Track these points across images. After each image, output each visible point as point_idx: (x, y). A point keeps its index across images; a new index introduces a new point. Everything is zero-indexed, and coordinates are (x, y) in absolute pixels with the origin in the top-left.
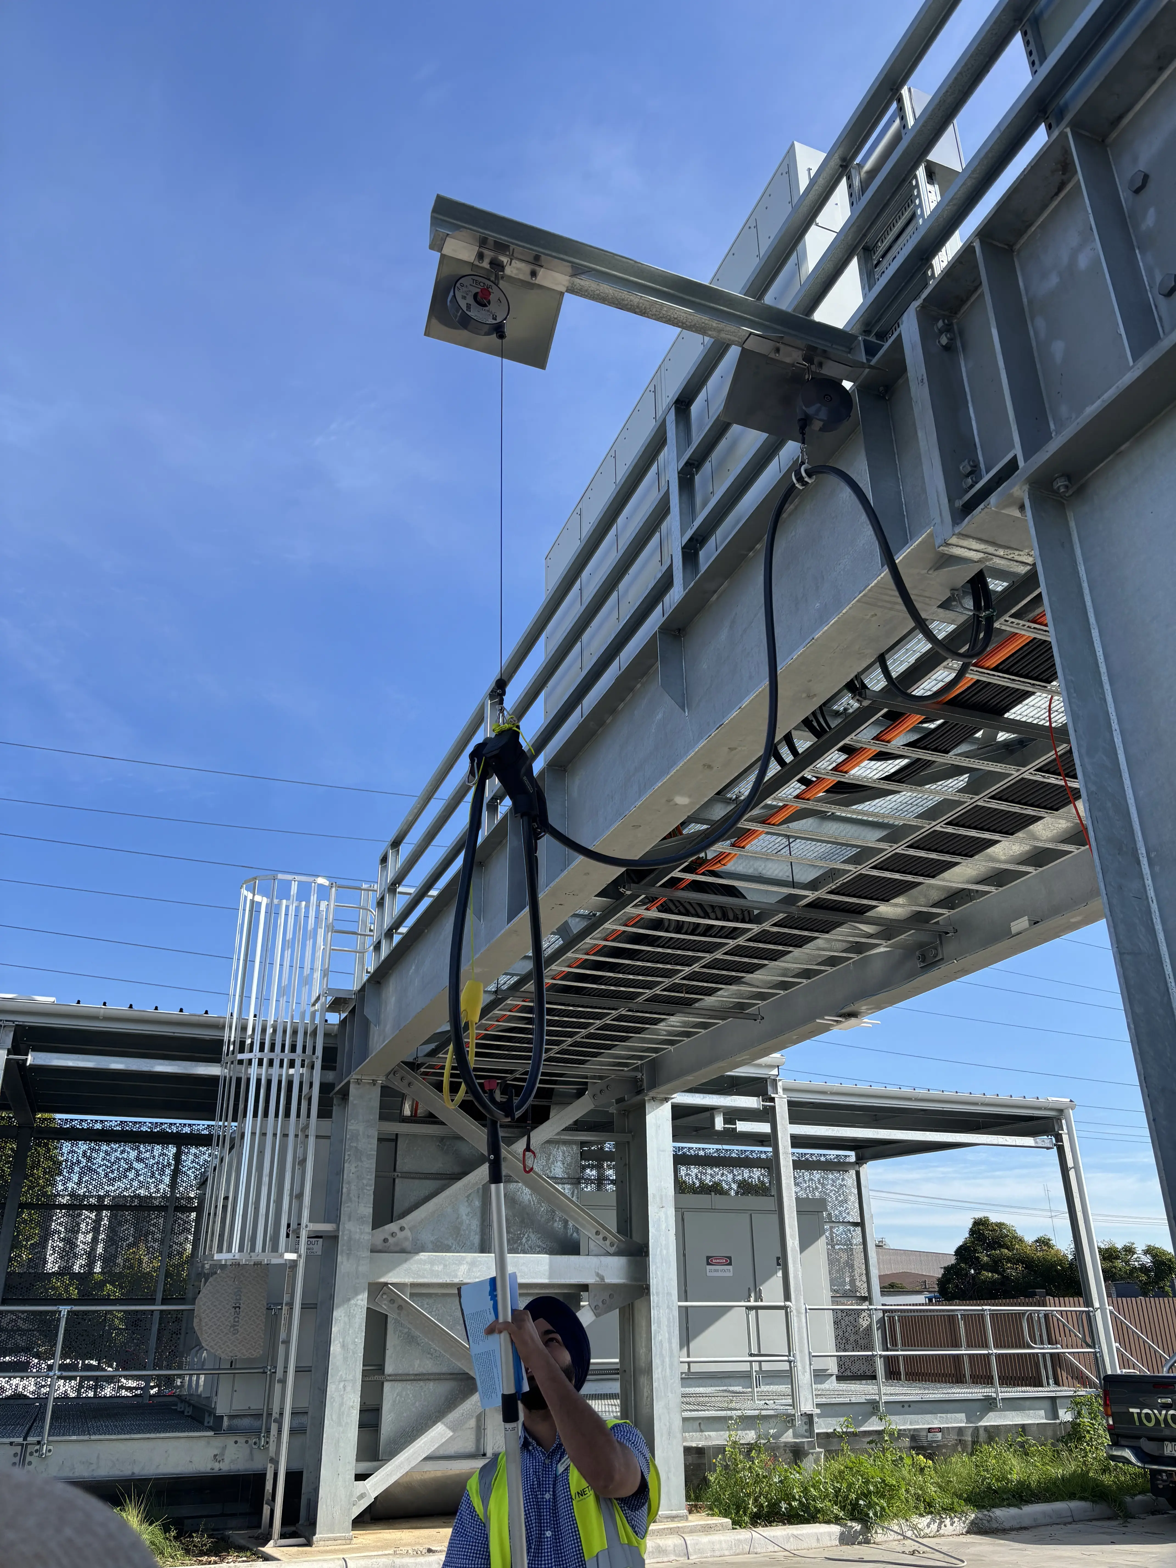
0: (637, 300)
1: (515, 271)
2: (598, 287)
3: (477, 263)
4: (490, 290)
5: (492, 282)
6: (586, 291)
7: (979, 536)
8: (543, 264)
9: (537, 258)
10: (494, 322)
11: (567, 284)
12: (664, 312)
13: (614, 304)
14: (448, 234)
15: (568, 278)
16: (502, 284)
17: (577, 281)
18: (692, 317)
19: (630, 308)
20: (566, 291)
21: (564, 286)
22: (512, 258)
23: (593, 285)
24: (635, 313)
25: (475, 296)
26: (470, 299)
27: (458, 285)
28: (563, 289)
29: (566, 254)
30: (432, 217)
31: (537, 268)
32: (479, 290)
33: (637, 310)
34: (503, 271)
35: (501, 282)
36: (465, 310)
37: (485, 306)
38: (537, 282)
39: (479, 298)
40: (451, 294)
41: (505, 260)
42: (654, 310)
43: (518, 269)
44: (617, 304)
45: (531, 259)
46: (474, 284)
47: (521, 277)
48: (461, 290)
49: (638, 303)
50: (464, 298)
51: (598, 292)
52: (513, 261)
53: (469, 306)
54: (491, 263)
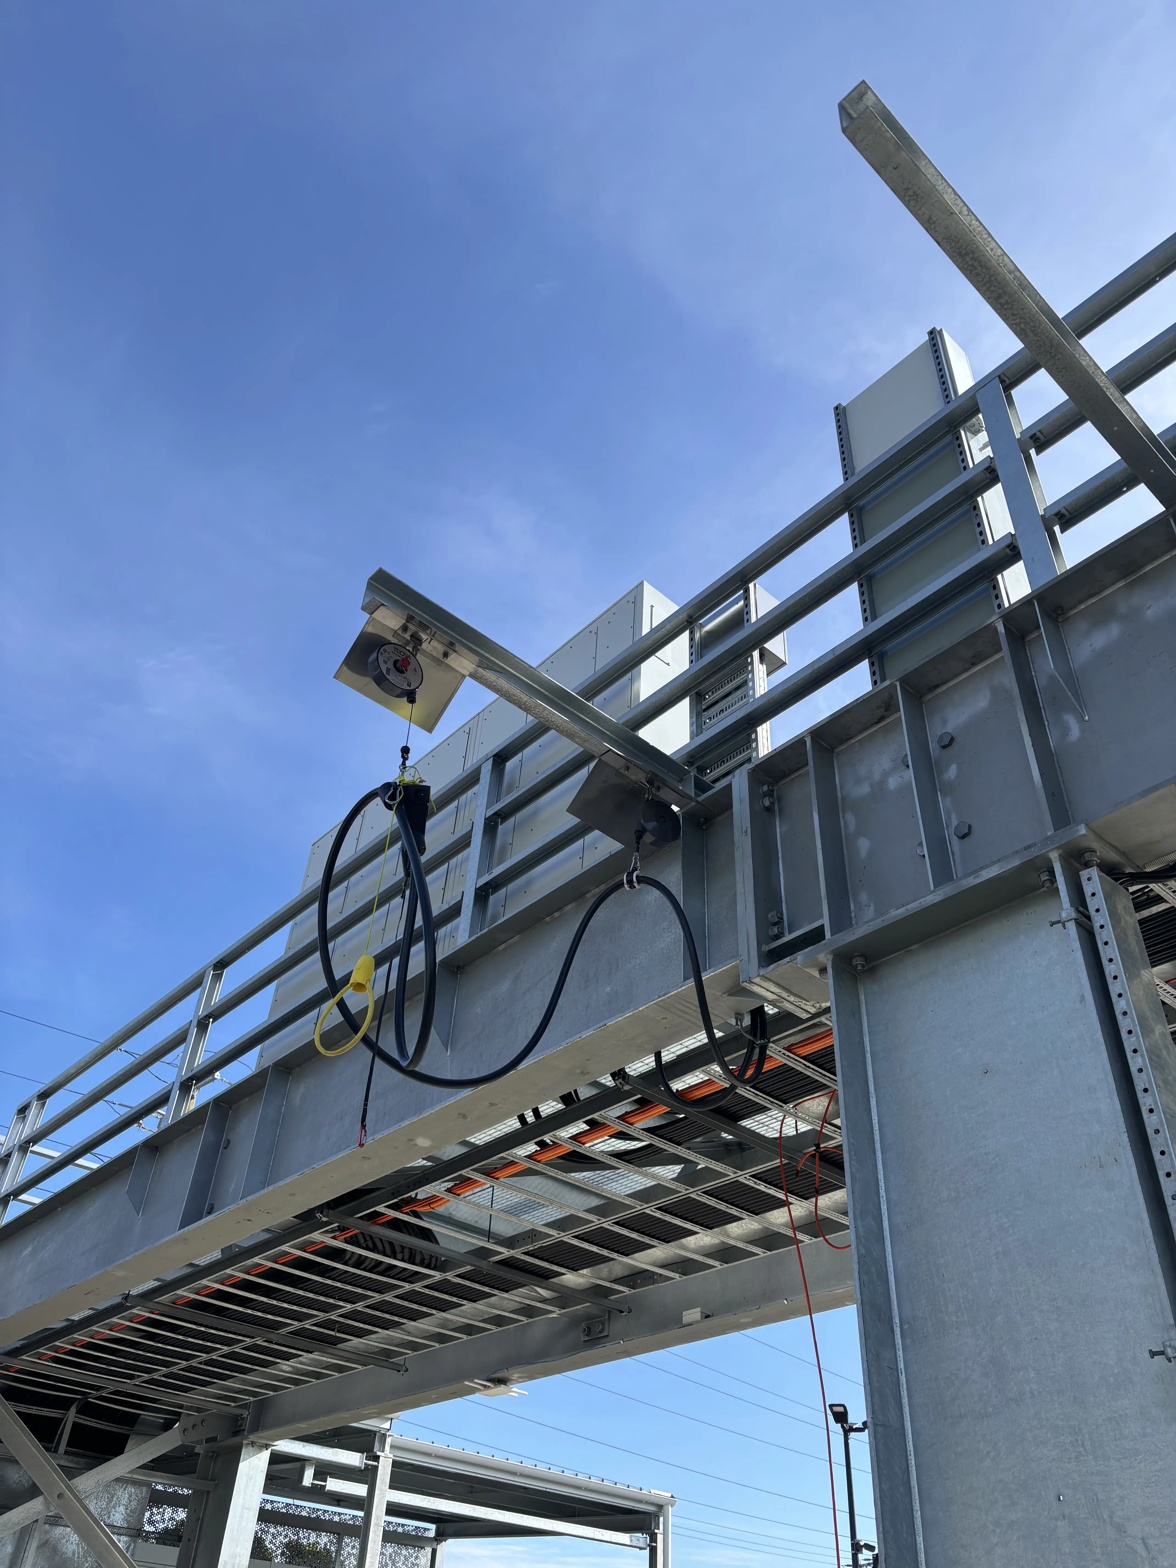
0: (526, 699)
1: (430, 648)
2: (497, 680)
3: (400, 632)
4: (408, 659)
5: (411, 653)
6: (486, 680)
7: (779, 982)
8: (456, 649)
9: (451, 644)
10: (408, 688)
11: (471, 670)
12: (545, 715)
13: (505, 696)
14: (383, 605)
15: (474, 666)
16: (419, 657)
17: (480, 670)
18: (566, 724)
19: (517, 703)
20: (469, 676)
21: (468, 671)
22: (433, 637)
23: (493, 677)
24: (521, 708)
25: (396, 662)
26: (390, 665)
27: (382, 650)
28: (466, 673)
29: (479, 646)
30: (369, 584)
31: (450, 652)
32: (400, 659)
33: (523, 706)
34: (421, 646)
35: (418, 654)
36: (385, 674)
37: (402, 672)
38: (446, 661)
39: (398, 665)
40: (375, 654)
41: (424, 637)
42: (538, 710)
43: (434, 647)
44: (507, 697)
45: (447, 642)
46: (396, 652)
47: (434, 654)
48: (384, 655)
49: (526, 702)
50: (385, 662)
51: (495, 684)
52: (432, 641)
53: (388, 670)
54: (412, 636)
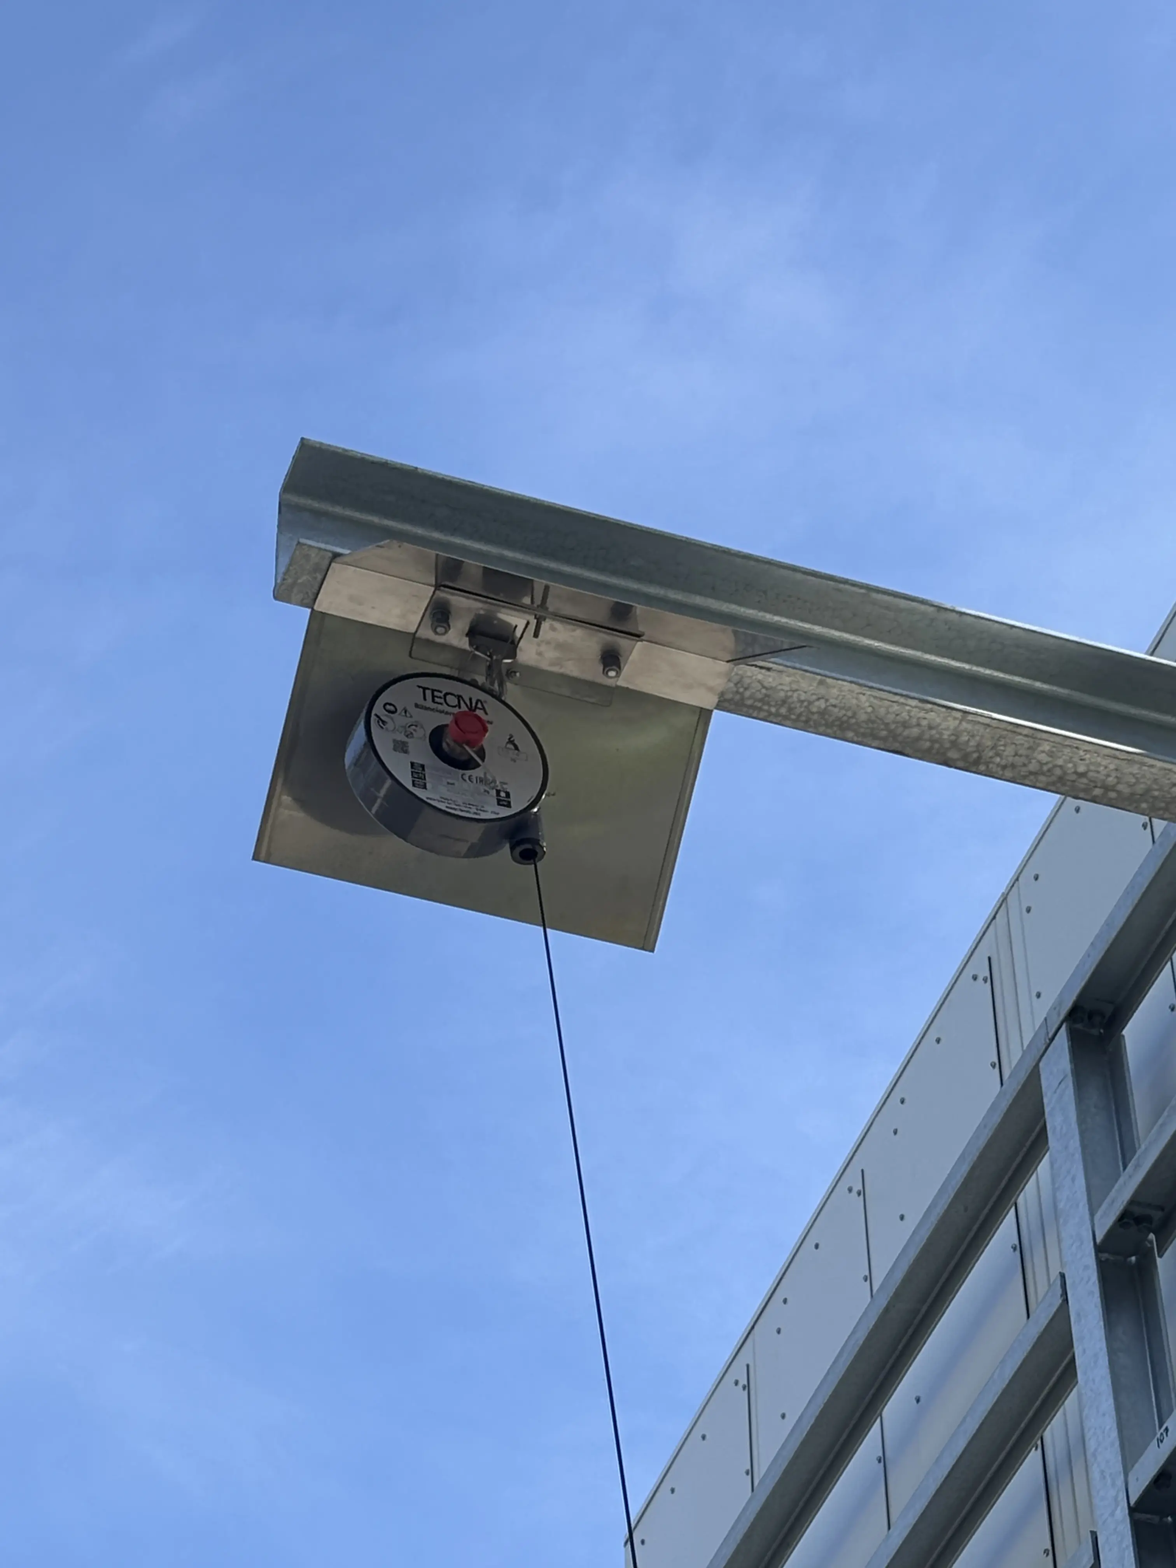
0: (952, 724)
1: (551, 654)
2: (822, 691)
3: (426, 633)
4: (479, 713)
5: (482, 689)
6: (784, 702)
8: (641, 629)
9: (621, 612)
10: (505, 812)
11: (719, 683)
12: (1043, 758)
13: (875, 737)
14: (336, 556)
15: (722, 666)
16: (512, 692)
17: (750, 672)
19: (929, 750)
20: (719, 707)
21: (711, 689)
22: (541, 612)
23: (804, 685)
24: (947, 763)
25: (436, 738)
26: (421, 752)
27: (378, 709)
28: (707, 700)
29: (713, 592)
30: (282, 506)
31: (623, 642)
32: (447, 720)
33: (953, 754)
34: (513, 655)
35: (509, 685)
36: (410, 787)
37: (467, 764)
38: (621, 682)
39: (448, 743)
40: (359, 734)
41: (517, 620)
42: (1010, 750)
43: (560, 646)
44: (884, 739)
45: (601, 615)
46: (429, 703)
47: (572, 669)
48: (390, 725)
49: (957, 734)
50: (401, 747)
51: (822, 704)
52: (545, 625)
53: (418, 772)
54: (472, 633)
